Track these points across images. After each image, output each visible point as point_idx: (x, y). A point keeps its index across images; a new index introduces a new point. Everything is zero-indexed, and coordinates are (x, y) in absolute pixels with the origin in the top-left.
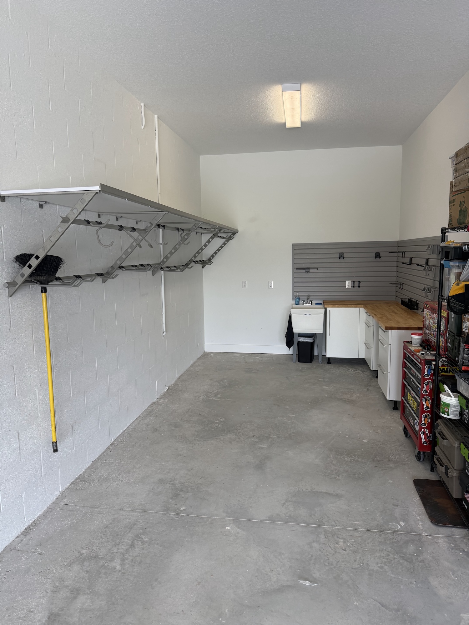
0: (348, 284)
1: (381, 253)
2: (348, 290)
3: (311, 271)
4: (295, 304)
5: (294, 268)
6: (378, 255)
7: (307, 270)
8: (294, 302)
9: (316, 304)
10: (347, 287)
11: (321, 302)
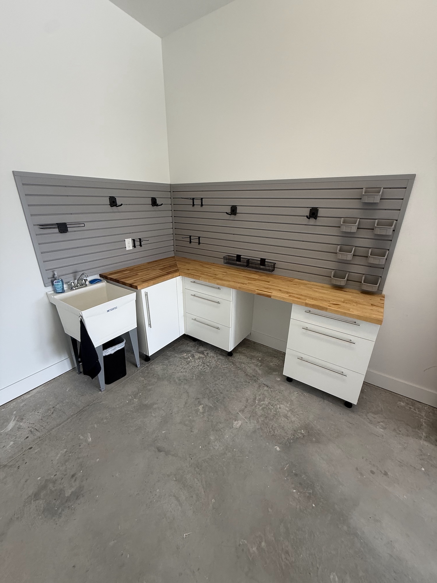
0: (129, 244)
1: (157, 199)
2: (130, 253)
3: (69, 229)
4: (53, 292)
5: (34, 225)
6: (154, 203)
7: (63, 228)
8: (50, 289)
9: (92, 282)
10: (127, 249)
11: (97, 277)
